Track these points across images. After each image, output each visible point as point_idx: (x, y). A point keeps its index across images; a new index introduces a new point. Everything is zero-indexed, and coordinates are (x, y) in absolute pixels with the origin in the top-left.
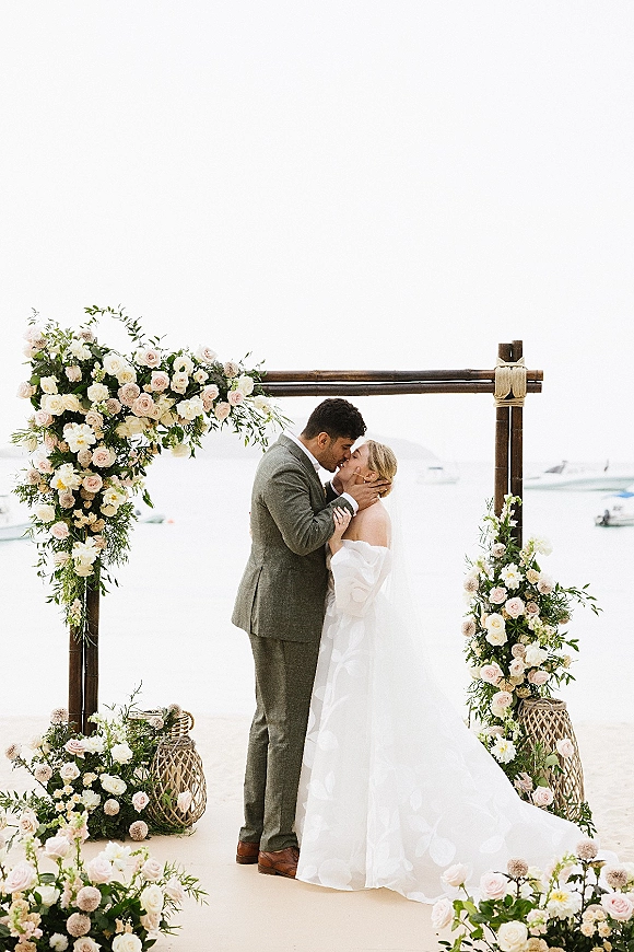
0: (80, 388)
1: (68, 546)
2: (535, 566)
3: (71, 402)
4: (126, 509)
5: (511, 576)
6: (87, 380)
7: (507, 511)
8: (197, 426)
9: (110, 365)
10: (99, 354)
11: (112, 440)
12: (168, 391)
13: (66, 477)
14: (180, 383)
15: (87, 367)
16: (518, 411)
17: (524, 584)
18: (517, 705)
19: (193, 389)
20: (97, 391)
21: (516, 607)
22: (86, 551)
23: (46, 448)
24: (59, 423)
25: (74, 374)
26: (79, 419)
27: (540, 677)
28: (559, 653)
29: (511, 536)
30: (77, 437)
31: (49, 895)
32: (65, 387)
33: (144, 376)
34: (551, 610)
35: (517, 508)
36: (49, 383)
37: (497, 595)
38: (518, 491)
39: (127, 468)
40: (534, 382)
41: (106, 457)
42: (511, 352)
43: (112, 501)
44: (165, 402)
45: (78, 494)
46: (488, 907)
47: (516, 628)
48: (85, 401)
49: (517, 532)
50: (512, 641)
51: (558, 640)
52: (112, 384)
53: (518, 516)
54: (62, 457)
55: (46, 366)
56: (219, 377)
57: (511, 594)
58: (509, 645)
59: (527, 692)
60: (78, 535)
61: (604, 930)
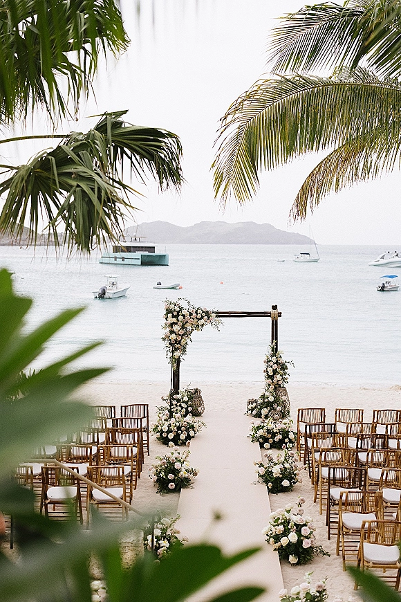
0: (176, 317)
1: (173, 352)
2: (281, 357)
3: (174, 320)
4: (186, 343)
5: (274, 359)
6: (178, 315)
7: (274, 344)
8: (202, 325)
9: (184, 312)
10: (181, 309)
11: (183, 327)
12: (196, 318)
13: (173, 337)
14: (199, 316)
15: (178, 312)
16: (277, 321)
17: (277, 361)
18: (275, 388)
19: (202, 317)
20: (180, 318)
21: (275, 366)
22: (177, 354)
23: (168, 330)
24: (172, 325)
25: (175, 313)
26: (176, 324)
27: (280, 382)
28: (286, 377)
29: (275, 350)
30: (176, 328)
31: (178, 424)
32: (173, 316)
33: (191, 314)
34: (284, 367)
35: (277, 343)
36: (170, 315)
37: (271, 364)
38: (277, 339)
39: (187, 334)
40: (280, 315)
41: (182, 332)
42: (275, 307)
43: (183, 342)
44: (196, 320)
45: (176, 340)
46: (258, 427)
47: (275, 371)
48: (178, 320)
49: (277, 348)
50: (274, 374)
51: (285, 374)
52: (184, 316)
53: (277, 345)
54: (172, 332)
55: (169, 311)
56: (207, 313)
57: (274, 363)
58: (273, 375)
59: (277, 386)
60: (176, 349)
61: (277, 431)
